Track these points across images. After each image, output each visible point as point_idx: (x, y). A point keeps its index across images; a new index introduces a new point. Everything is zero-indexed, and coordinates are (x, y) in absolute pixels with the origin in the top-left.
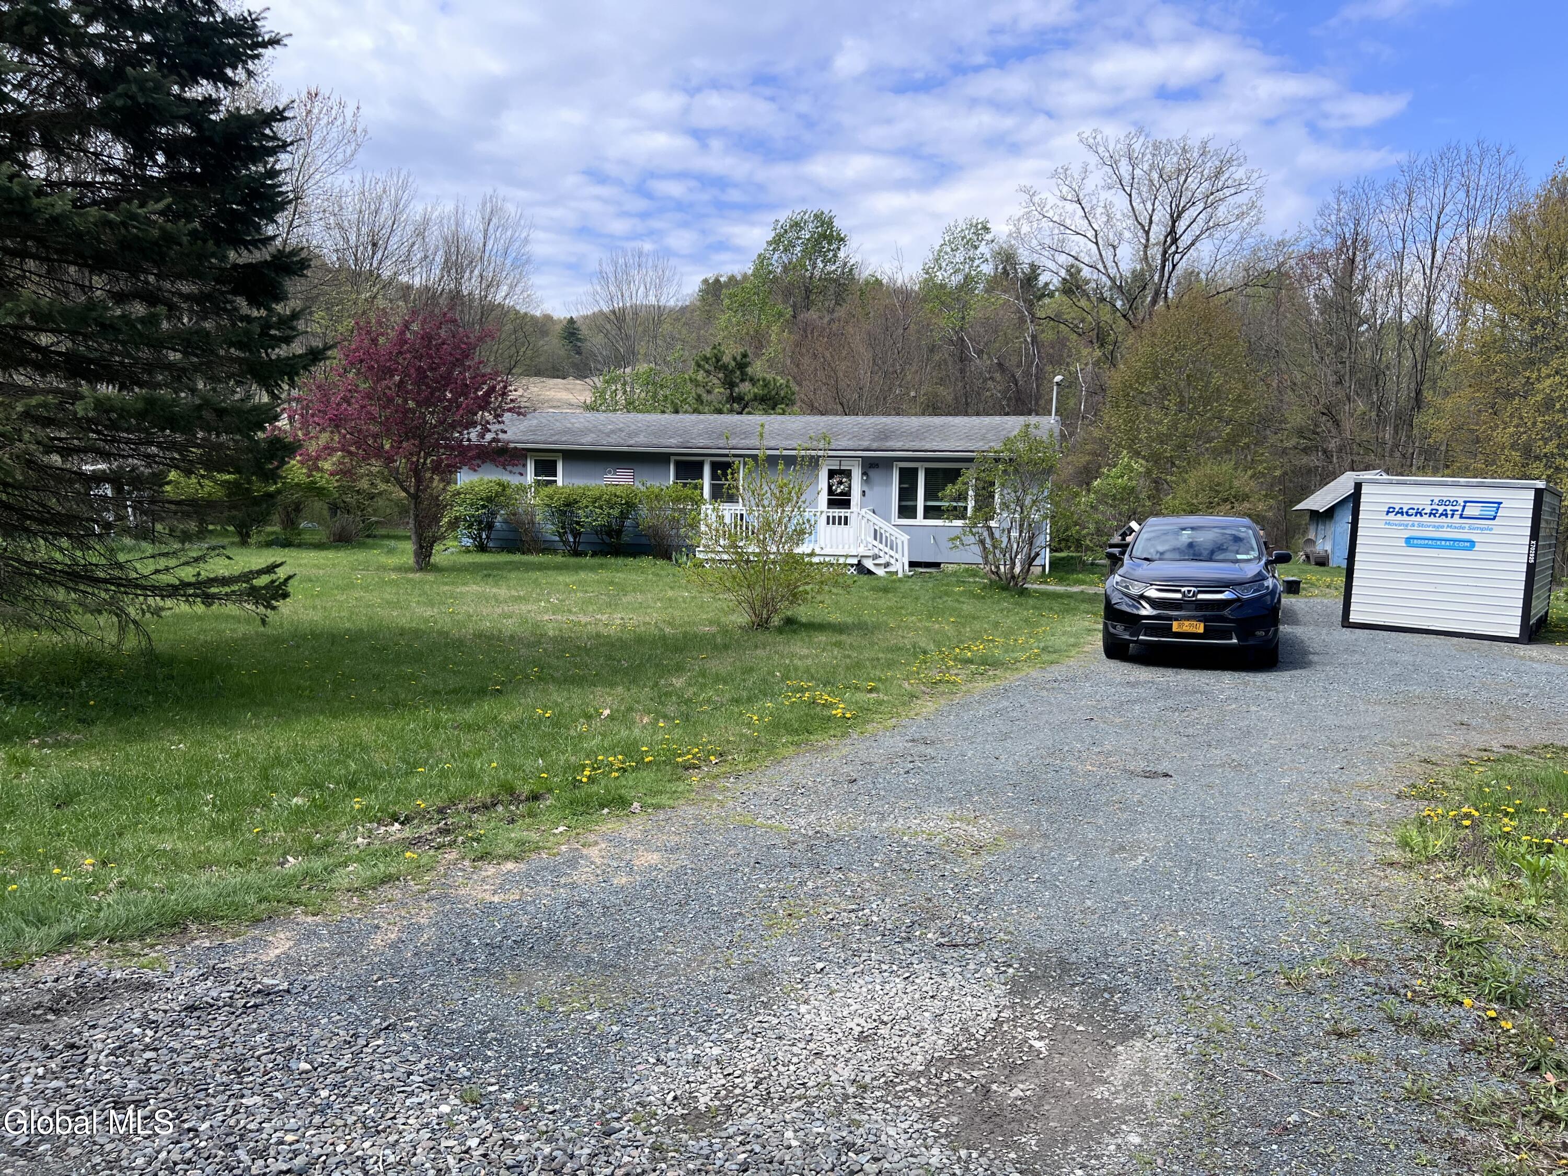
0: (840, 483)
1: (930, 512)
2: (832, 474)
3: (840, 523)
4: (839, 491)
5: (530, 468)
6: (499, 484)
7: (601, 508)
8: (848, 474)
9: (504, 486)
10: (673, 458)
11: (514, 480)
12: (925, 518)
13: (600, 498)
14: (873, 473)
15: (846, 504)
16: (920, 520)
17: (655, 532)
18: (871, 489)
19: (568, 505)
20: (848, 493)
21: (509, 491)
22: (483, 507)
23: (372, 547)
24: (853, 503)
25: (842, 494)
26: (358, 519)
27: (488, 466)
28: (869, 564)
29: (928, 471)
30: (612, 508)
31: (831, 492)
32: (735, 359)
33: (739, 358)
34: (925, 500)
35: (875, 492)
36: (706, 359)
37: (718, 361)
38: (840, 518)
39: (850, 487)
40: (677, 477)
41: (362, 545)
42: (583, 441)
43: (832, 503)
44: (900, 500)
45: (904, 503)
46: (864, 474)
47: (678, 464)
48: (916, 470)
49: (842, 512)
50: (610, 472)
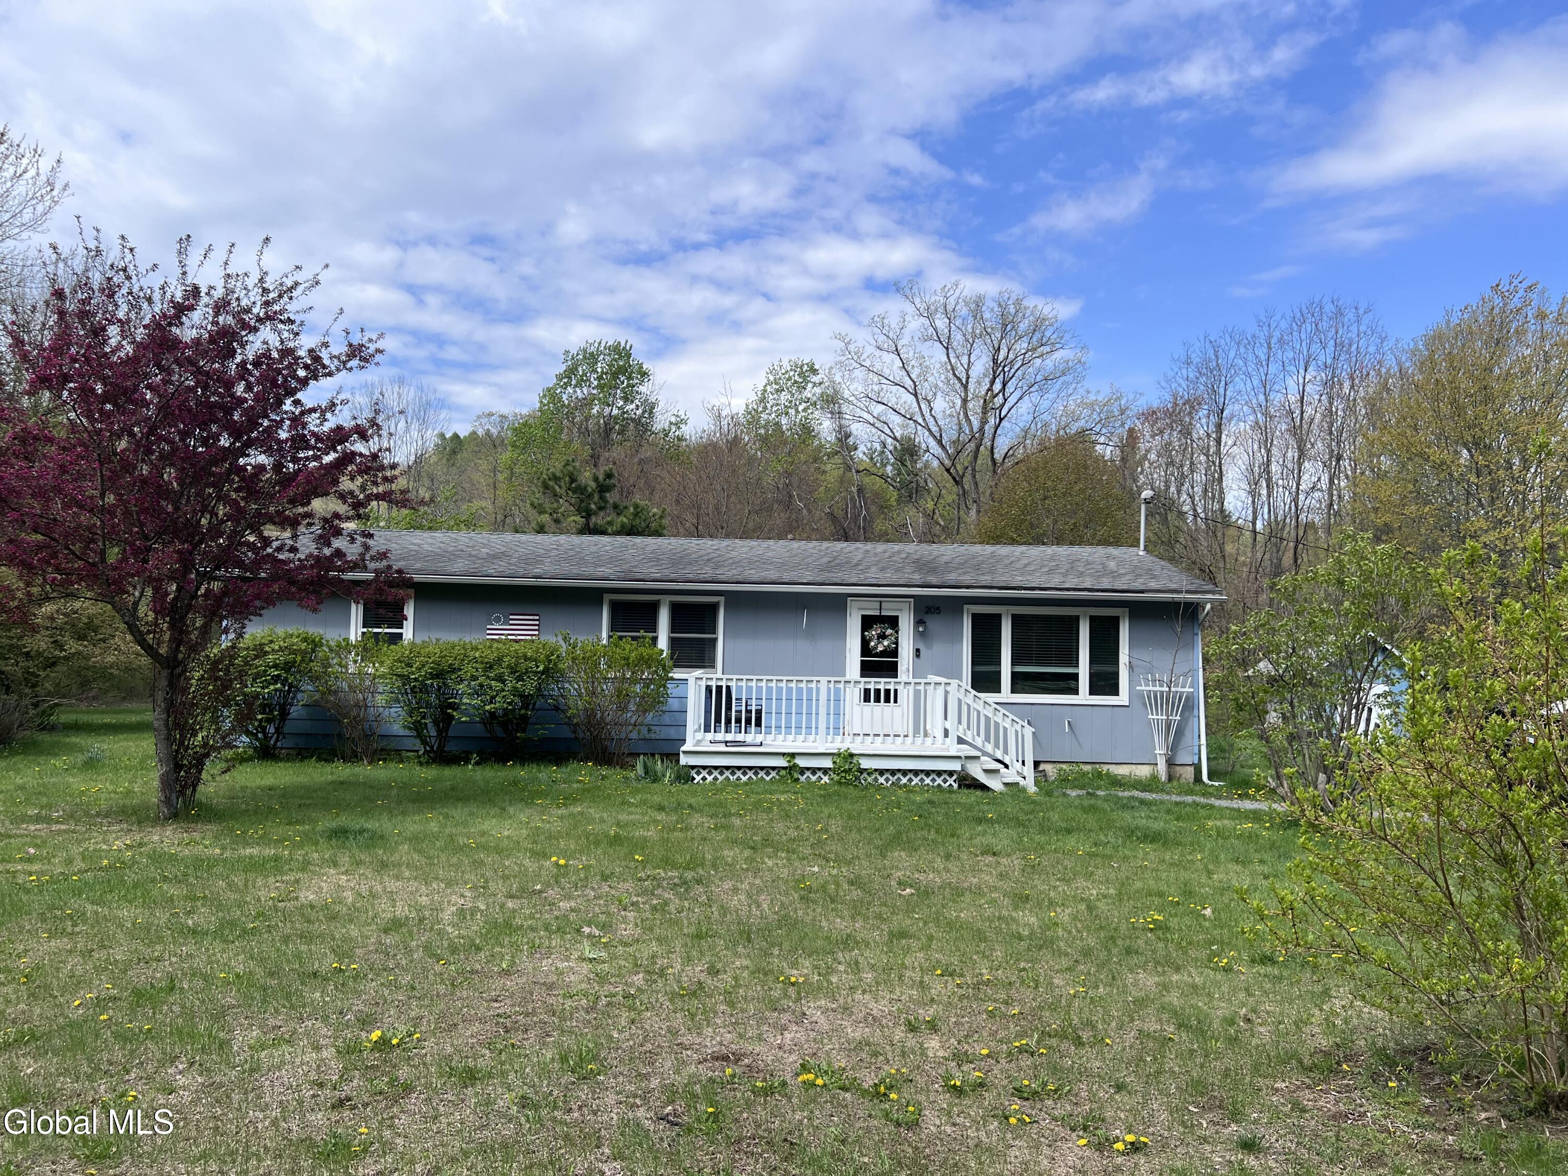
0: (882, 637)
1: (1021, 683)
2: (867, 622)
3: (877, 700)
4: (880, 648)
5: (356, 613)
6: (305, 640)
7: (502, 680)
8: (893, 622)
9: (315, 644)
10: (607, 598)
11: (331, 635)
12: (1013, 691)
13: (500, 660)
14: (934, 623)
15: (891, 670)
16: (1006, 694)
17: (593, 721)
18: (929, 647)
19: (439, 675)
20: (894, 653)
21: (322, 653)
22: (276, 679)
23: (52, 751)
24: (901, 668)
25: (883, 654)
26: (26, 701)
27: (290, 609)
28: (975, 770)
29: (1017, 621)
30: (519, 679)
31: (866, 650)
32: (596, 479)
33: (601, 478)
34: (1013, 664)
35: (935, 652)
36: (556, 479)
37: (573, 480)
38: (878, 691)
39: (897, 643)
40: (613, 627)
41: (30, 748)
42: (450, 569)
43: (868, 669)
44: (974, 663)
45: (980, 668)
46: (919, 622)
47: (616, 608)
48: (998, 617)
49: (882, 683)
50: (498, 620)
